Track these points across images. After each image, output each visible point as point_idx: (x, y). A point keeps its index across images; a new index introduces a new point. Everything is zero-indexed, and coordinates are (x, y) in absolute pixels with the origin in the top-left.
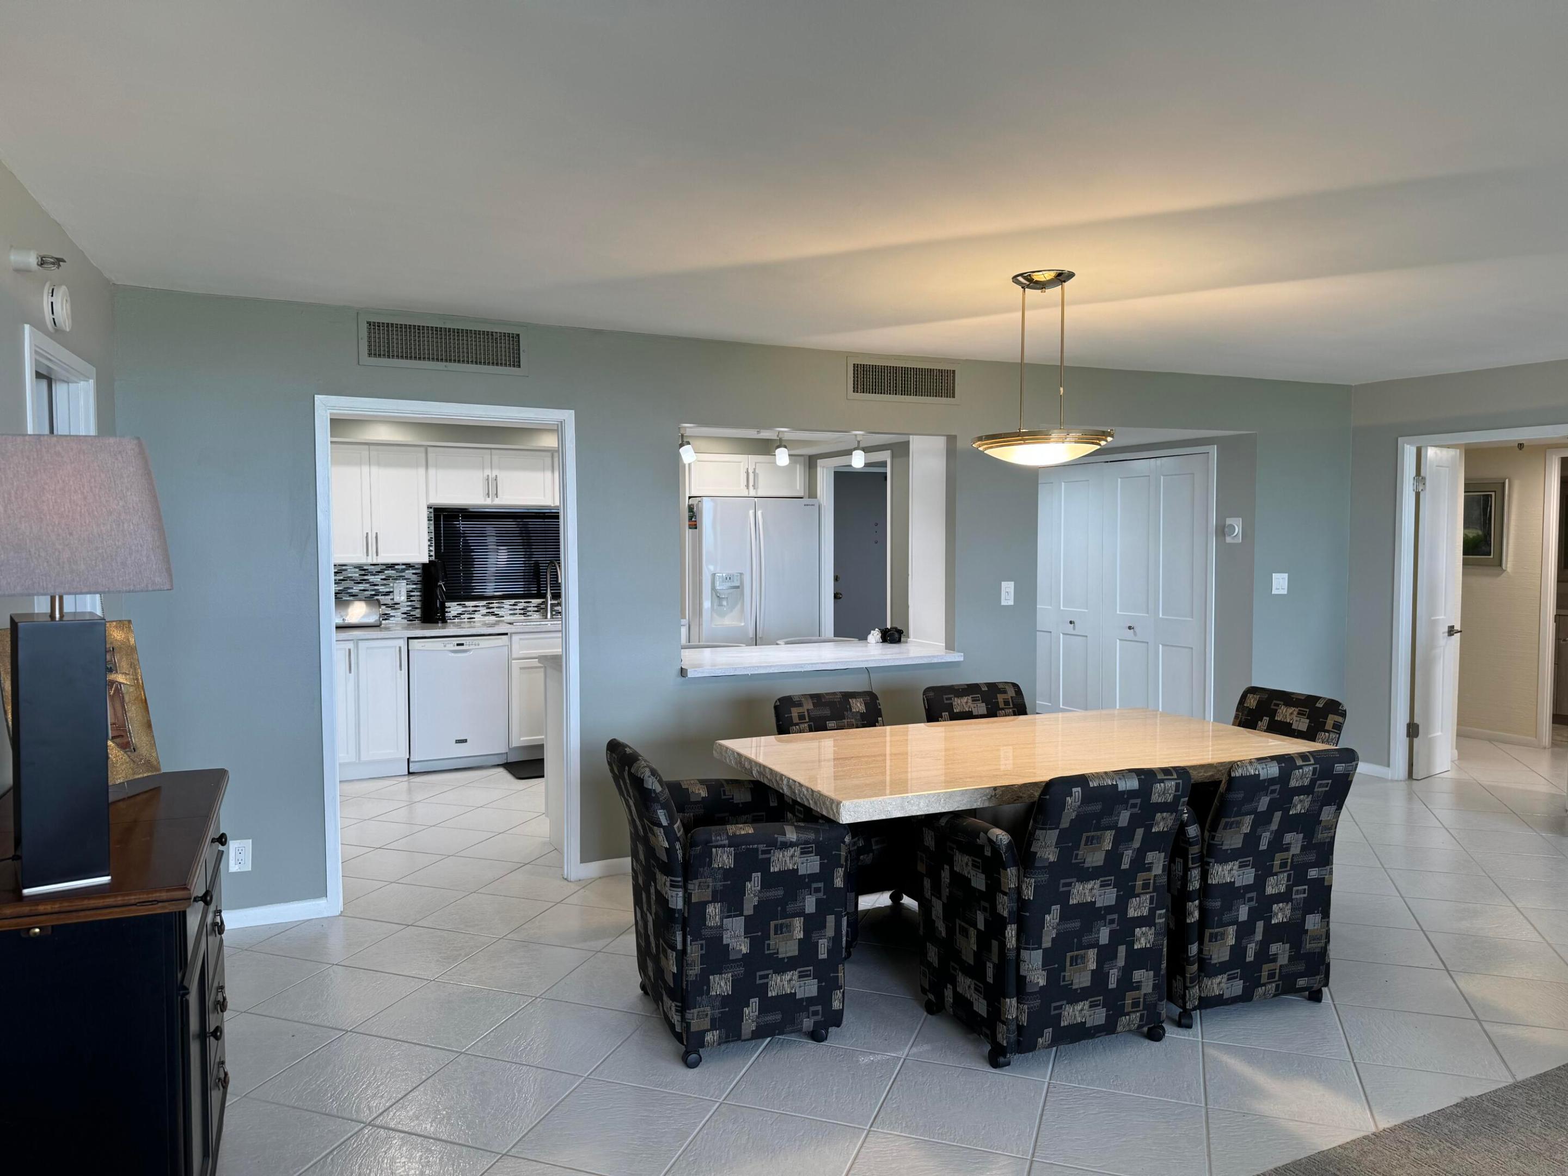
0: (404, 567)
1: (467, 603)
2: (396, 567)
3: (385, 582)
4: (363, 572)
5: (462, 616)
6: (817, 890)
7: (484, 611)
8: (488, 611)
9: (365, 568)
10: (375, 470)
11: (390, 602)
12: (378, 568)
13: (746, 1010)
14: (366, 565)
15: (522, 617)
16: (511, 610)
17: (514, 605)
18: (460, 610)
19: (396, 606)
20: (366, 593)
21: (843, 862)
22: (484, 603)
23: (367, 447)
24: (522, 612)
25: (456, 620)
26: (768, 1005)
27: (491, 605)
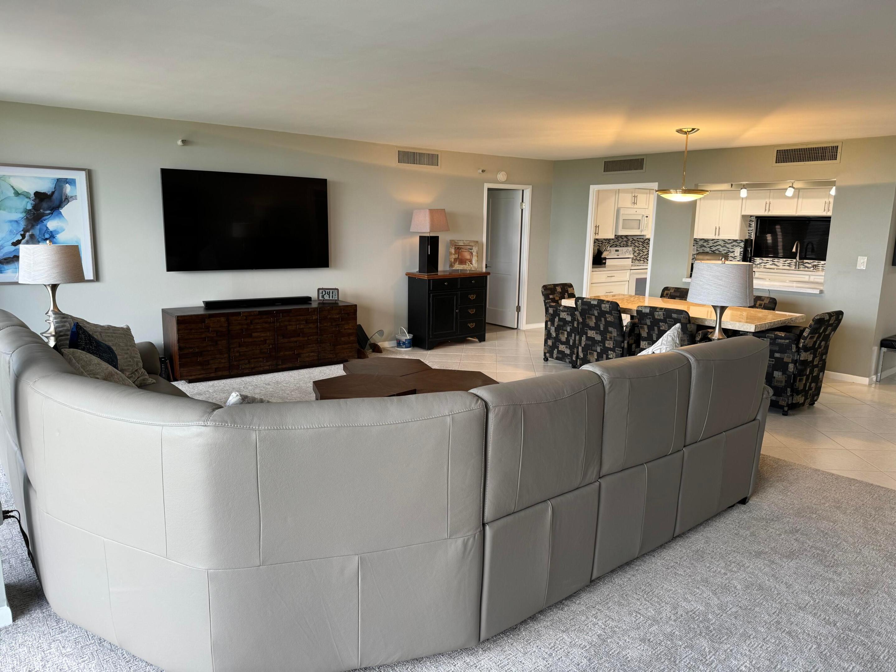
0: (740, 241)
1: (764, 259)
2: (738, 241)
3: (732, 247)
4: (725, 243)
5: (761, 264)
6: (570, 326)
7: (771, 263)
8: (773, 263)
9: (726, 241)
10: (723, 201)
11: (733, 256)
12: (730, 242)
13: (554, 351)
14: (726, 240)
15: (788, 268)
16: (783, 263)
17: (785, 261)
18: (761, 261)
19: (735, 258)
20: (725, 251)
21: (576, 320)
22: (771, 259)
23: (721, 192)
24: (788, 265)
25: (759, 266)
26: (559, 352)
27: (774, 261)
